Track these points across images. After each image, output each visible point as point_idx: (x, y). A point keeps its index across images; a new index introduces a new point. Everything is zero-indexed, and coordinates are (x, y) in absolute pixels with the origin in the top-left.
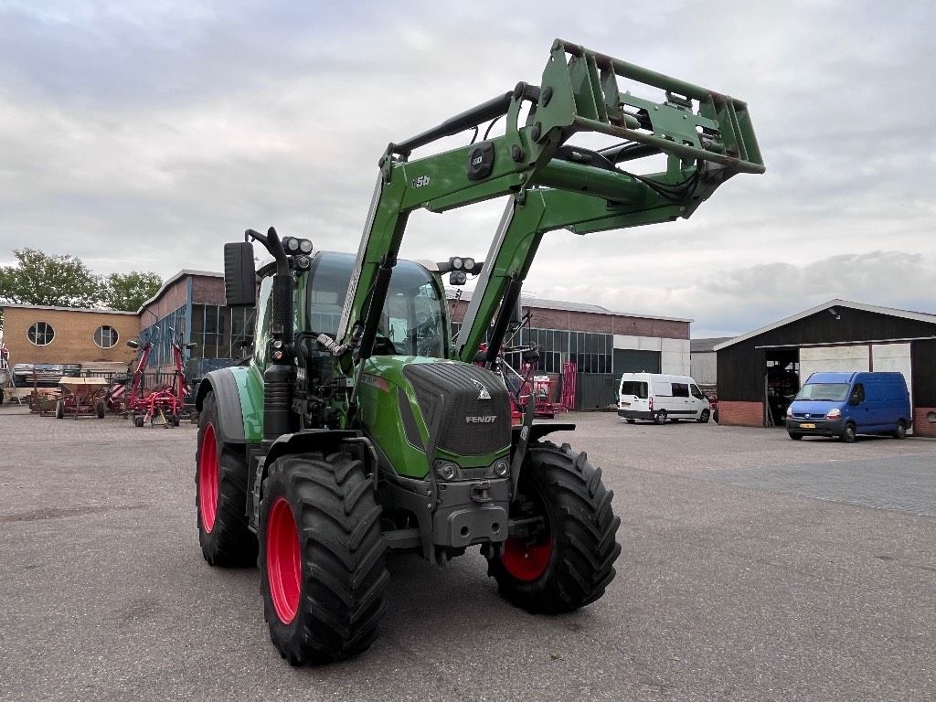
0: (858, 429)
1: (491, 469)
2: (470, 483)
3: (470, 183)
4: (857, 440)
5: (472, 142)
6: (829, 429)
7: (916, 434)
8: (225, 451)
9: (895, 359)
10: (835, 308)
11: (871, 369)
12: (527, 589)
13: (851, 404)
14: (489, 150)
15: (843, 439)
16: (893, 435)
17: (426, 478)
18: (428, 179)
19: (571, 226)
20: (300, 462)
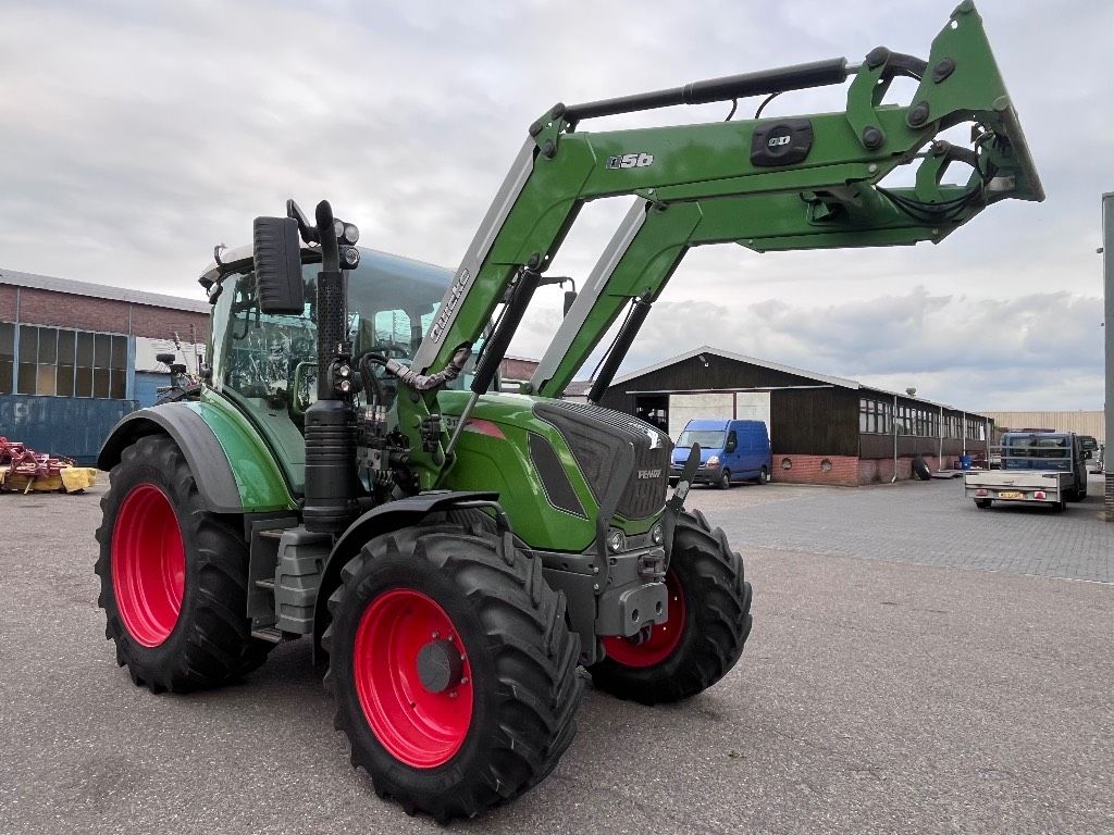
0: (733, 476)
1: (649, 536)
2: (637, 555)
3: (753, 170)
4: (732, 486)
5: (728, 119)
6: (708, 477)
7: (772, 480)
8: (204, 526)
9: (756, 407)
10: (705, 354)
11: (735, 417)
12: (646, 676)
13: (728, 451)
14: (804, 130)
15: (718, 486)
16: (755, 481)
17: (587, 551)
18: (650, 158)
19: (751, 241)
20: (446, 538)
